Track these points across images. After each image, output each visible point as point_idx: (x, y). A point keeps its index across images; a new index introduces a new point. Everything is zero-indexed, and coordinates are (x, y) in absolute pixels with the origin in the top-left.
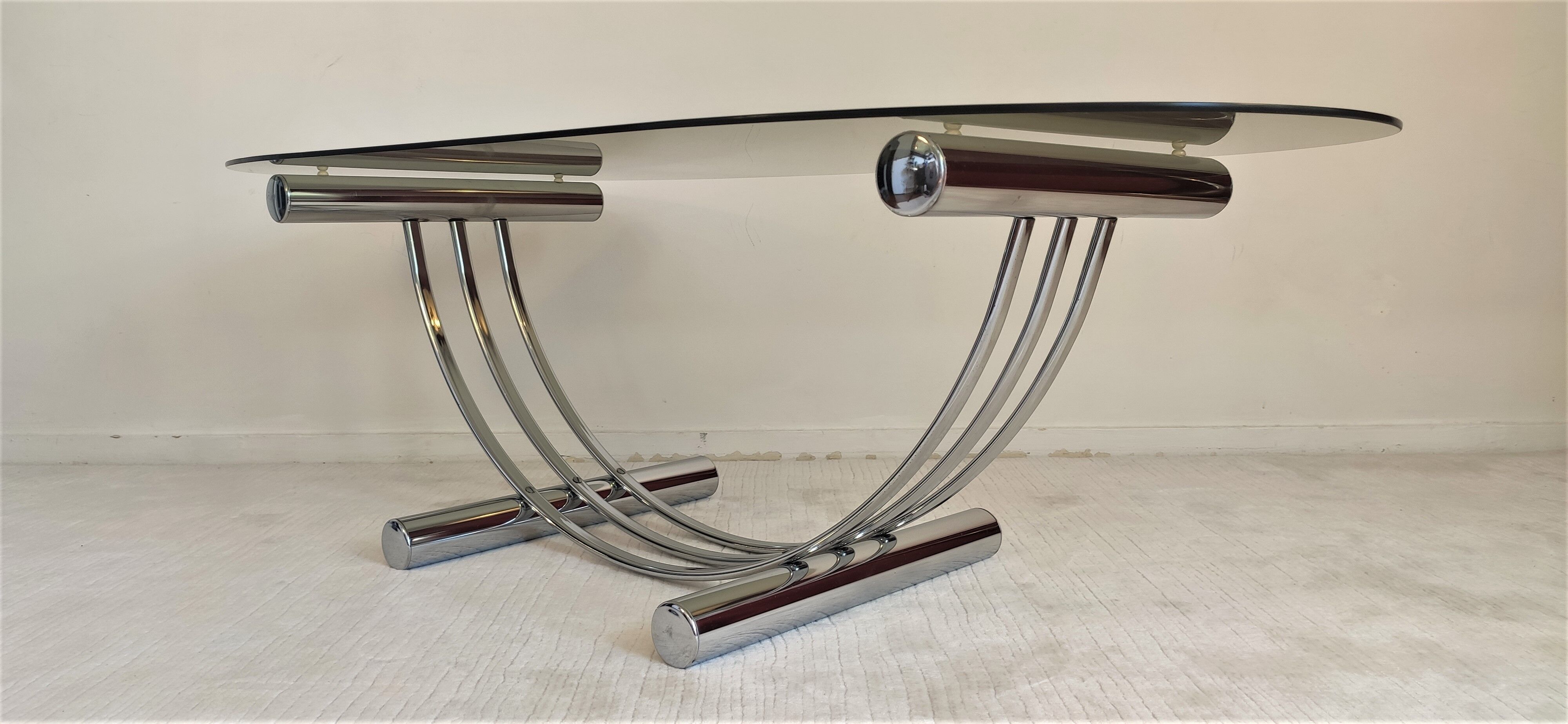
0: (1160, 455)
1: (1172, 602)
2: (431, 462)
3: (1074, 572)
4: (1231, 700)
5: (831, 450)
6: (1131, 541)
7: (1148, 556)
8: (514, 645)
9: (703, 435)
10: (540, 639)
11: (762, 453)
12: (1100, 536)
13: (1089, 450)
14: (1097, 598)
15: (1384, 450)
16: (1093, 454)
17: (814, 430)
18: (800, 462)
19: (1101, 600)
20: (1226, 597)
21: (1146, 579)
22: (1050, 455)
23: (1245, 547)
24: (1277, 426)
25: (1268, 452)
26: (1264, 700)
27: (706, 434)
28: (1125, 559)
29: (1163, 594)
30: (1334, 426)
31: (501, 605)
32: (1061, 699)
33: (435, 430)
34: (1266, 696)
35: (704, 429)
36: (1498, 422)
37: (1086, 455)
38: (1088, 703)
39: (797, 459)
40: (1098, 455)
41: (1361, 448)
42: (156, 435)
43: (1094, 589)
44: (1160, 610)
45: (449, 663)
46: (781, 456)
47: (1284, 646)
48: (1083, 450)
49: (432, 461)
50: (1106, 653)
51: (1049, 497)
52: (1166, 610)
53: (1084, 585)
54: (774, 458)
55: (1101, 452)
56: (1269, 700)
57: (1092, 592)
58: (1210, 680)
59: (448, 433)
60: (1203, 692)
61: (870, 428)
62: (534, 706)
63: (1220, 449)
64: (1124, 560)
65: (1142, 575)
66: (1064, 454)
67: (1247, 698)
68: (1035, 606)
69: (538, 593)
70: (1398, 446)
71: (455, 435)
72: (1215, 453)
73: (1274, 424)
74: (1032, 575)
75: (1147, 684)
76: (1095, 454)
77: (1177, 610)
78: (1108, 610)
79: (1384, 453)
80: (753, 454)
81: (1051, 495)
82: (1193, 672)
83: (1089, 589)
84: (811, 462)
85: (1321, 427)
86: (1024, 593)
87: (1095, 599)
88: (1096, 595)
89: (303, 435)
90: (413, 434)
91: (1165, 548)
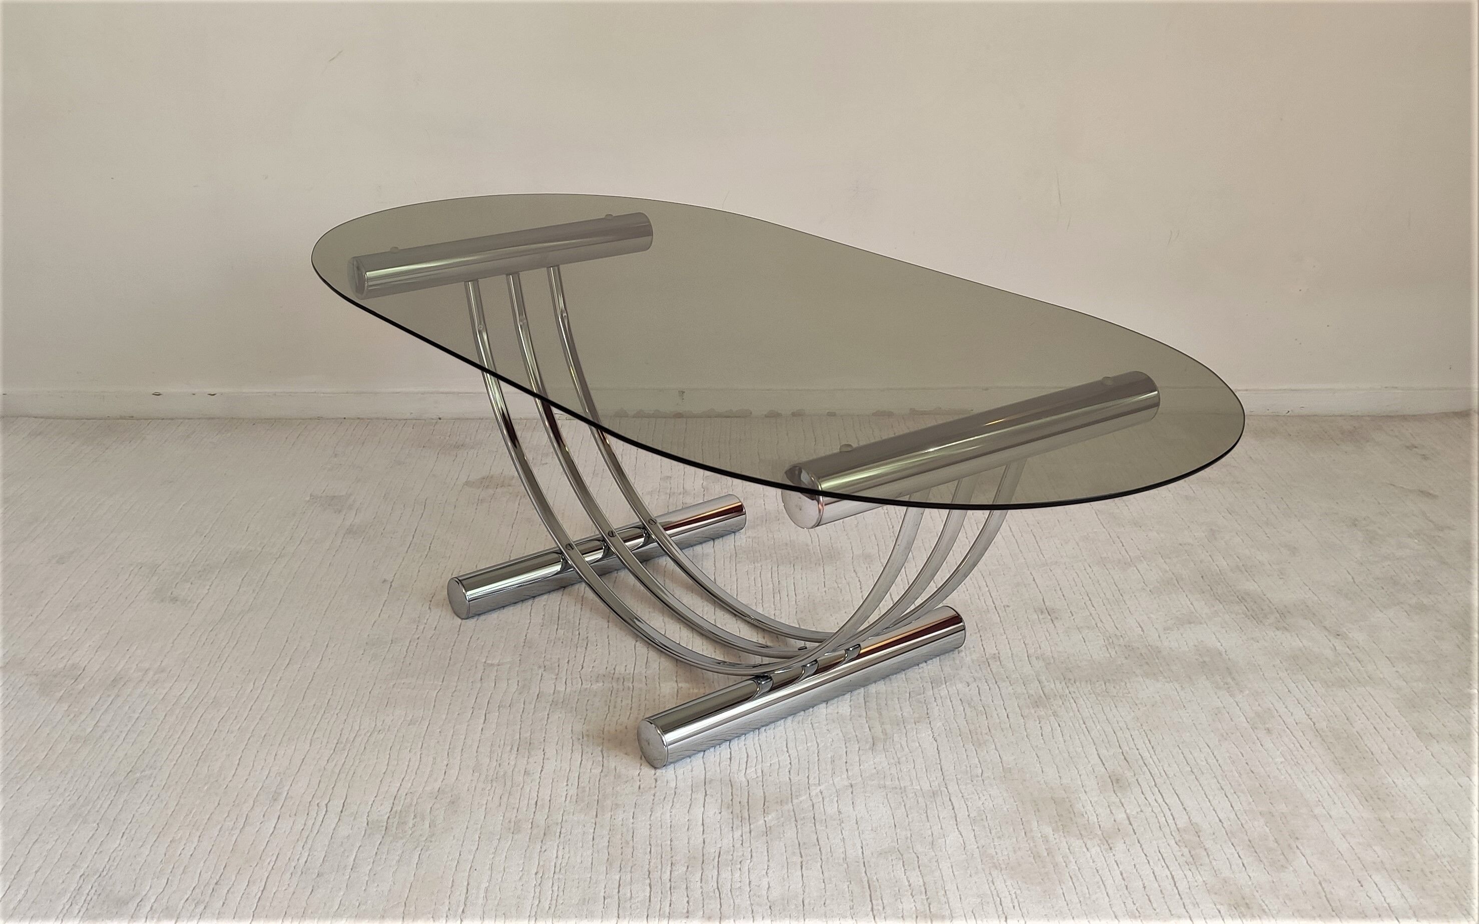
2: (440, 419)
4: (1061, 703)
5: (795, 408)
8: (579, 649)
9: (682, 393)
10: (595, 644)
11: (735, 412)
14: (994, 604)
15: (1288, 412)
17: (781, 389)
18: (769, 420)
26: (1083, 702)
27: (684, 392)
32: (951, 702)
33: (442, 390)
34: (1085, 699)
35: (682, 387)
36: (1396, 388)
38: (967, 705)
39: (766, 416)
41: (1268, 410)
42: (194, 393)
45: (540, 667)
46: (751, 413)
47: (1113, 654)
49: (441, 417)
50: (989, 660)
52: (1041, 617)
53: (987, 589)
54: (744, 415)
56: (1085, 703)
57: (991, 597)
58: (1053, 686)
59: (454, 393)
60: (1045, 695)
61: (832, 388)
62: (607, 707)
67: (1072, 701)
70: (1303, 408)
71: (460, 395)
75: (1010, 688)
78: (999, 616)
80: (727, 412)
82: (1043, 678)
84: (778, 419)
89: (324, 393)
90: (423, 394)
91: (1059, 546)
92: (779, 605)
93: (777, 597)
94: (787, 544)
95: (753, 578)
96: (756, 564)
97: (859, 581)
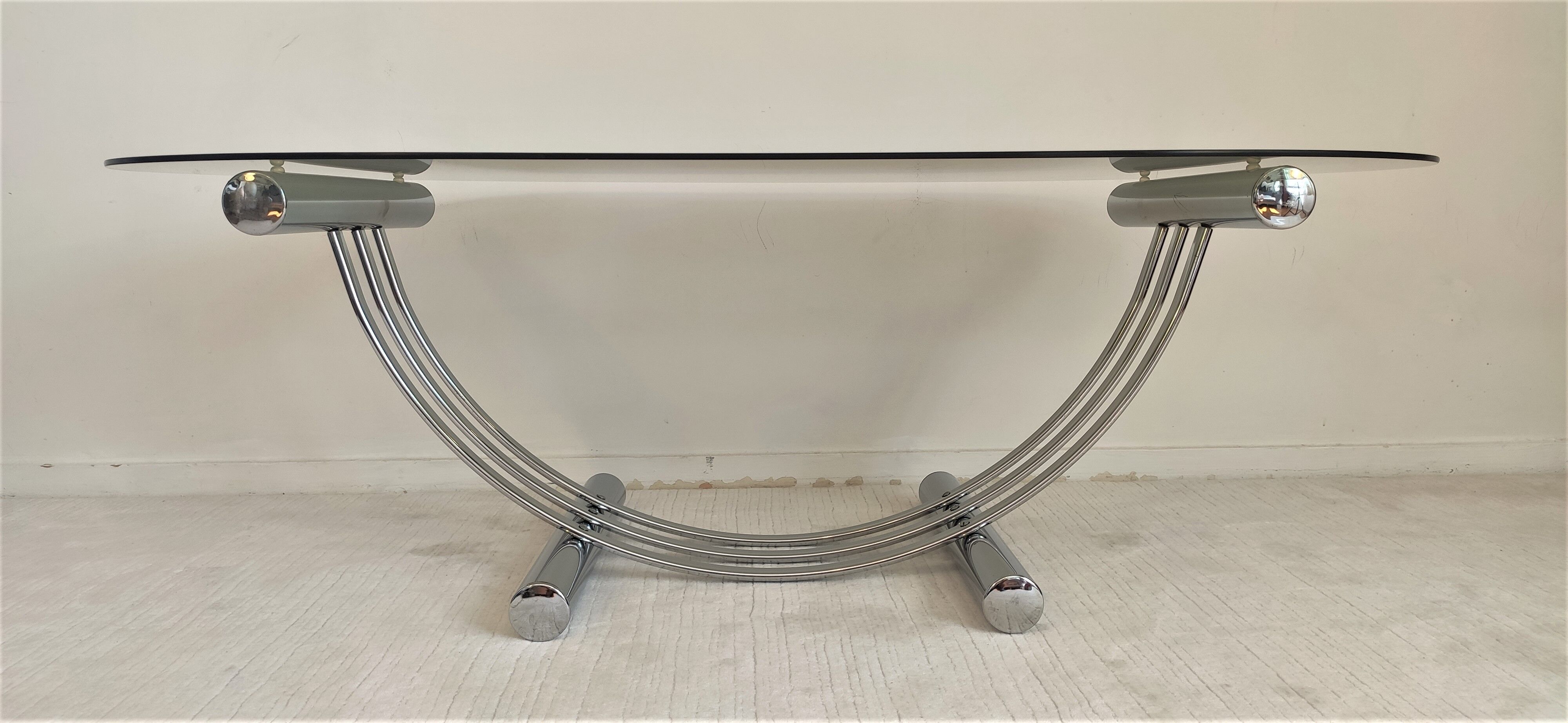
0: (1211, 479)
1: (1293, 687)
2: (405, 492)
3: (1165, 644)
5: (850, 475)
6: (1217, 596)
7: (1243, 618)
9: (710, 459)
11: (775, 478)
12: (1181, 591)
13: (1135, 473)
15: (1452, 470)
16: (1139, 477)
17: (832, 453)
18: (818, 489)
19: (1210, 686)
20: (1352, 679)
21: (1252, 653)
22: (1092, 479)
23: (1348, 604)
24: (1339, 445)
25: (1328, 474)
27: (713, 458)
28: (1218, 623)
29: (1278, 675)
30: (1399, 445)
31: (497, 701)
33: (409, 456)
35: (710, 451)
37: (1131, 478)
39: (814, 485)
40: (1145, 479)
41: (1428, 468)
42: (92, 464)
43: (1196, 669)
44: (1283, 700)
46: (796, 482)
48: (1127, 472)
51: (1106, 535)
52: (1290, 700)
54: (789, 484)
55: (1147, 475)
57: (1195, 673)
59: (424, 459)
61: (895, 450)
63: (1276, 470)
64: (1218, 625)
65: (1246, 647)
66: (1107, 477)
68: (1134, 695)
69: (540, 682)
70: (1467, 466)
71: (432, 461)
72: (1271, 475)
73: (1334, 443)
74: (1118, 648)
76: (1141, 478)
77: (1303, 700)
79: (1452, 473)
80: (765, 480)
81: (1107, 531)
83: (1190, 669)
84: (831, 489)
85: (1386, 446)
86: (1115, 675)
87: (1202, 684)
88: (1201, 677)
89: (258, 462)
90: (385, 460)
91: (1259, 607)
92: (859, 689)
93: (855, 678)
94: (860, 610)
95: (813, 652)
96: (817, 635)
97: (980, 654)
